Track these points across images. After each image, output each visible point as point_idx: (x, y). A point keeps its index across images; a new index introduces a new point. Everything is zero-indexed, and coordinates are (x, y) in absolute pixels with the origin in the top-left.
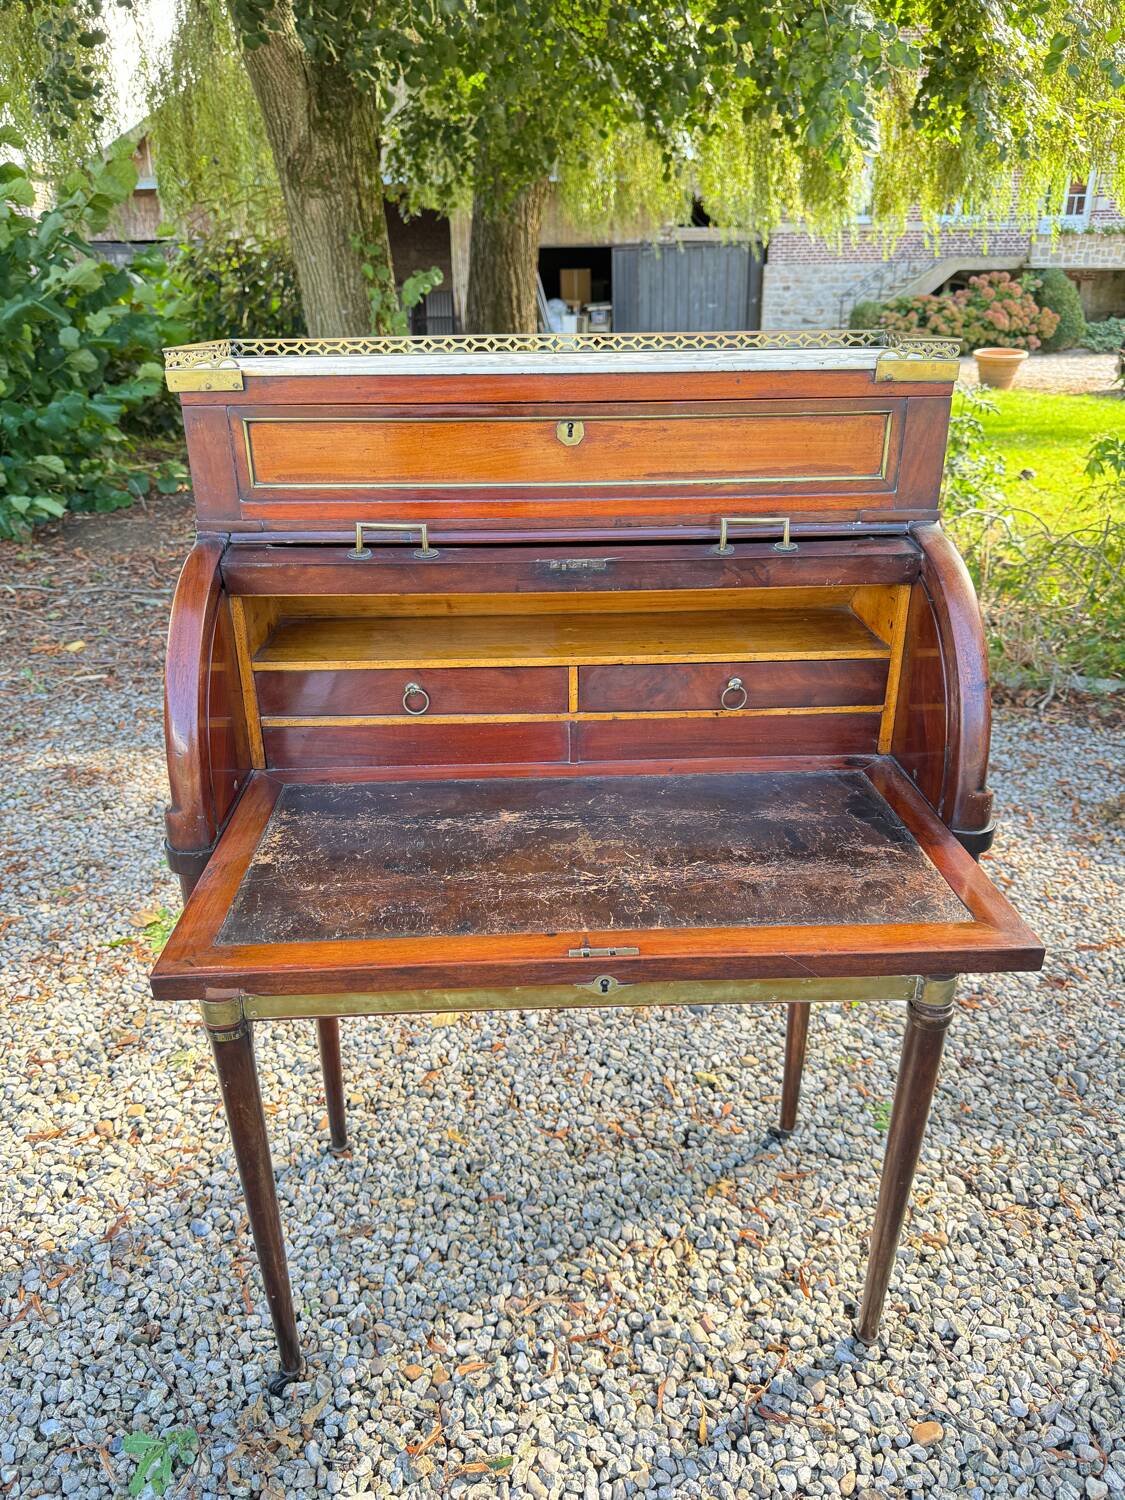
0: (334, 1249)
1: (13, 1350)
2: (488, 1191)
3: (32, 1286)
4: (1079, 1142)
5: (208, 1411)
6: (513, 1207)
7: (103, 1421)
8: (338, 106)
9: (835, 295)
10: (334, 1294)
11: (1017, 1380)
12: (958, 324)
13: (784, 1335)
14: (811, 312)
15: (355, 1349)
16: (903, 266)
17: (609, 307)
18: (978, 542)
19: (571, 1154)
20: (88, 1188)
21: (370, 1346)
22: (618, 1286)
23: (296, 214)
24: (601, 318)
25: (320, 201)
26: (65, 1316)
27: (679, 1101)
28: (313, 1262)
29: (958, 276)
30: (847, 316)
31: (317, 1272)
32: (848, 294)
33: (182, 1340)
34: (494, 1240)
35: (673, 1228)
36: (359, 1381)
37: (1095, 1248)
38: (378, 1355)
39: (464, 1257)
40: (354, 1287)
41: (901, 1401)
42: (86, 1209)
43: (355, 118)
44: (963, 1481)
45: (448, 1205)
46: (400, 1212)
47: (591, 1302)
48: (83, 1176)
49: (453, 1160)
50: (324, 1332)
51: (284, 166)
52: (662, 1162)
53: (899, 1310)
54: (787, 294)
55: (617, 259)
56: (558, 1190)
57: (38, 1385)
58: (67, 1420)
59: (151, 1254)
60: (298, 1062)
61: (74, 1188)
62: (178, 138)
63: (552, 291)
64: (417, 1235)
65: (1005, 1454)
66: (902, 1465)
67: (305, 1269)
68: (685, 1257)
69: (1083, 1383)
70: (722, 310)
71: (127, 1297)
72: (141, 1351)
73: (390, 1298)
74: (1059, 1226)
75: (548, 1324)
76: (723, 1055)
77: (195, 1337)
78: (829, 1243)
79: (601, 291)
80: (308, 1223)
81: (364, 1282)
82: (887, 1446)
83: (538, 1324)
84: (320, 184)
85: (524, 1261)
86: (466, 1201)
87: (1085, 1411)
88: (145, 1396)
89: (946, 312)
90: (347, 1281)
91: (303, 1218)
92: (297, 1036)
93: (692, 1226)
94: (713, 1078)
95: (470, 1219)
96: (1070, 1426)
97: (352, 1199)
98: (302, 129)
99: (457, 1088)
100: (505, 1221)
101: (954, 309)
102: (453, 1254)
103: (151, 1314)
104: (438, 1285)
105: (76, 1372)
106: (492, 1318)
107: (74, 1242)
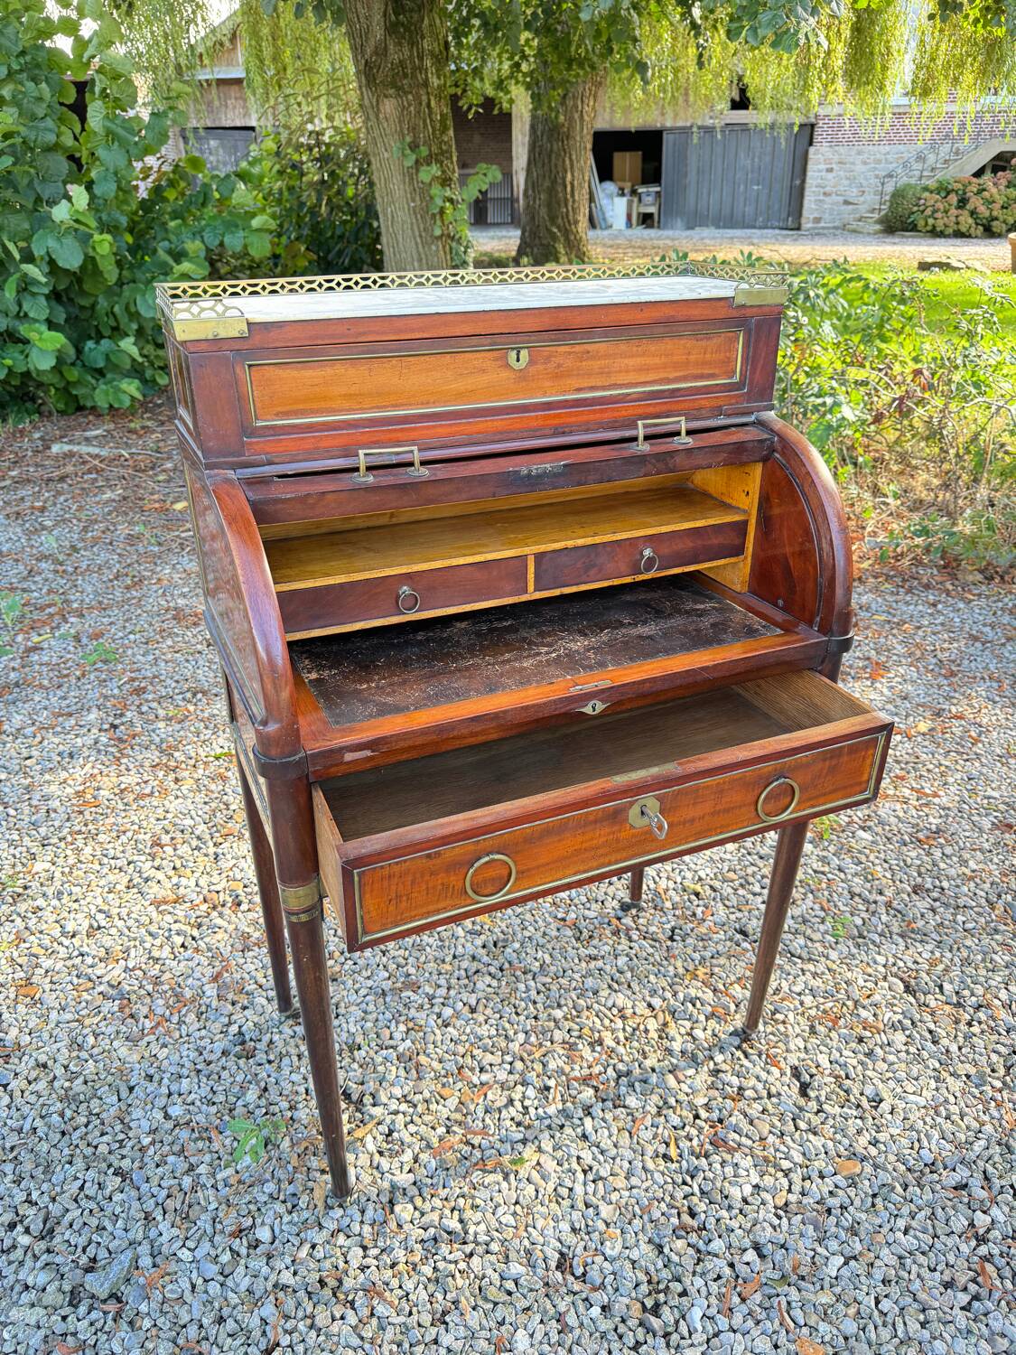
0: (388, 999)
1: (147, 1055)
2: (510, 963)
3: (159, 1011)
4: (1007, 958)
5: (291, 1108)
6: (529, 976)
7: (213, 1109)
8: (411, 10)
9: (877, 177)
10: (387, 1032)
11: (928, 1136)
12: (997, 206)
13: (740, 1088)
14: (853, 193)
15: (402, 1073)
16: (946, 148)
17: (658, 189)
18: (983, 429)
19: (578, 939)
20: (200, 942)
21: (414, 1072)
22: (609, 1042)
23: (370, 111)
24: (650, 199)
25: (393, 101)
26: (184, 1034)
27: (668, 904)
28: (371, 1007)
29: (1000, 156)
30: (888, 198)
31: (375, 1015)
32: (890, 176)
33: (272, 1057)
34: (513, 1000)
35: (657, 1002)
36: (405, 1096)
37: (1008, 1042)
38: (419, 1079)
39: (489, 1011)
40: (402, 1028)
41: (830, 1144)
42: (198, 957)
43: (426, 21)
44: (873, 1205)
45: (477, 971)
46: (440, 974)
47: (587, 1052)
48: (195, 933)
49: (483, 937)
50: (379, 1060)
51: (362, 67)
52: (651, 950)
53: (837, 1077)
54: (830, 176)
55: (667, 140)
56: (566, 966)
57: (166, 1081)
58: (187, 1107)
59: (247, 994)
61: (189, 942)
62: (265, 31)
63: (605, 173)
64: (452, 993)
65: (910, 1188)
66: (825, 1190)
67: (365, 1012)
68: (665, 1024)
69: (983, 1143)
70: (766, 191)
71: (230, 1024)
72: (242, 1062)
73: (431, 1038)
74: (980, 1023)
75: (552, 1065)
76: (708, 871)
77: (281, 1056)
78: (784, 1022)
79: (652, 174)
80: (368, 978)
81: (411, 1025)
82: (815, 1175)
83: (544, 1065)
84: (393, 85)
85: (536, 1018)
86: (492, 970)
87: (982, 1164)
88: (244, 1094)
89: (986, 194)
90: (397, 1023)
91: (365, 974)
93: (672, 1002)
94: (698, 888)
95: (495, 983)
96: (967, 1174)
97: (404, 962)
98: (378, 32)
101: (994, 190)
102: (481, 1008)
103: (247, 1037)
104: (468, 1031)
105: (193, 1074)
106: (508, 1058)
107: (190, 981)
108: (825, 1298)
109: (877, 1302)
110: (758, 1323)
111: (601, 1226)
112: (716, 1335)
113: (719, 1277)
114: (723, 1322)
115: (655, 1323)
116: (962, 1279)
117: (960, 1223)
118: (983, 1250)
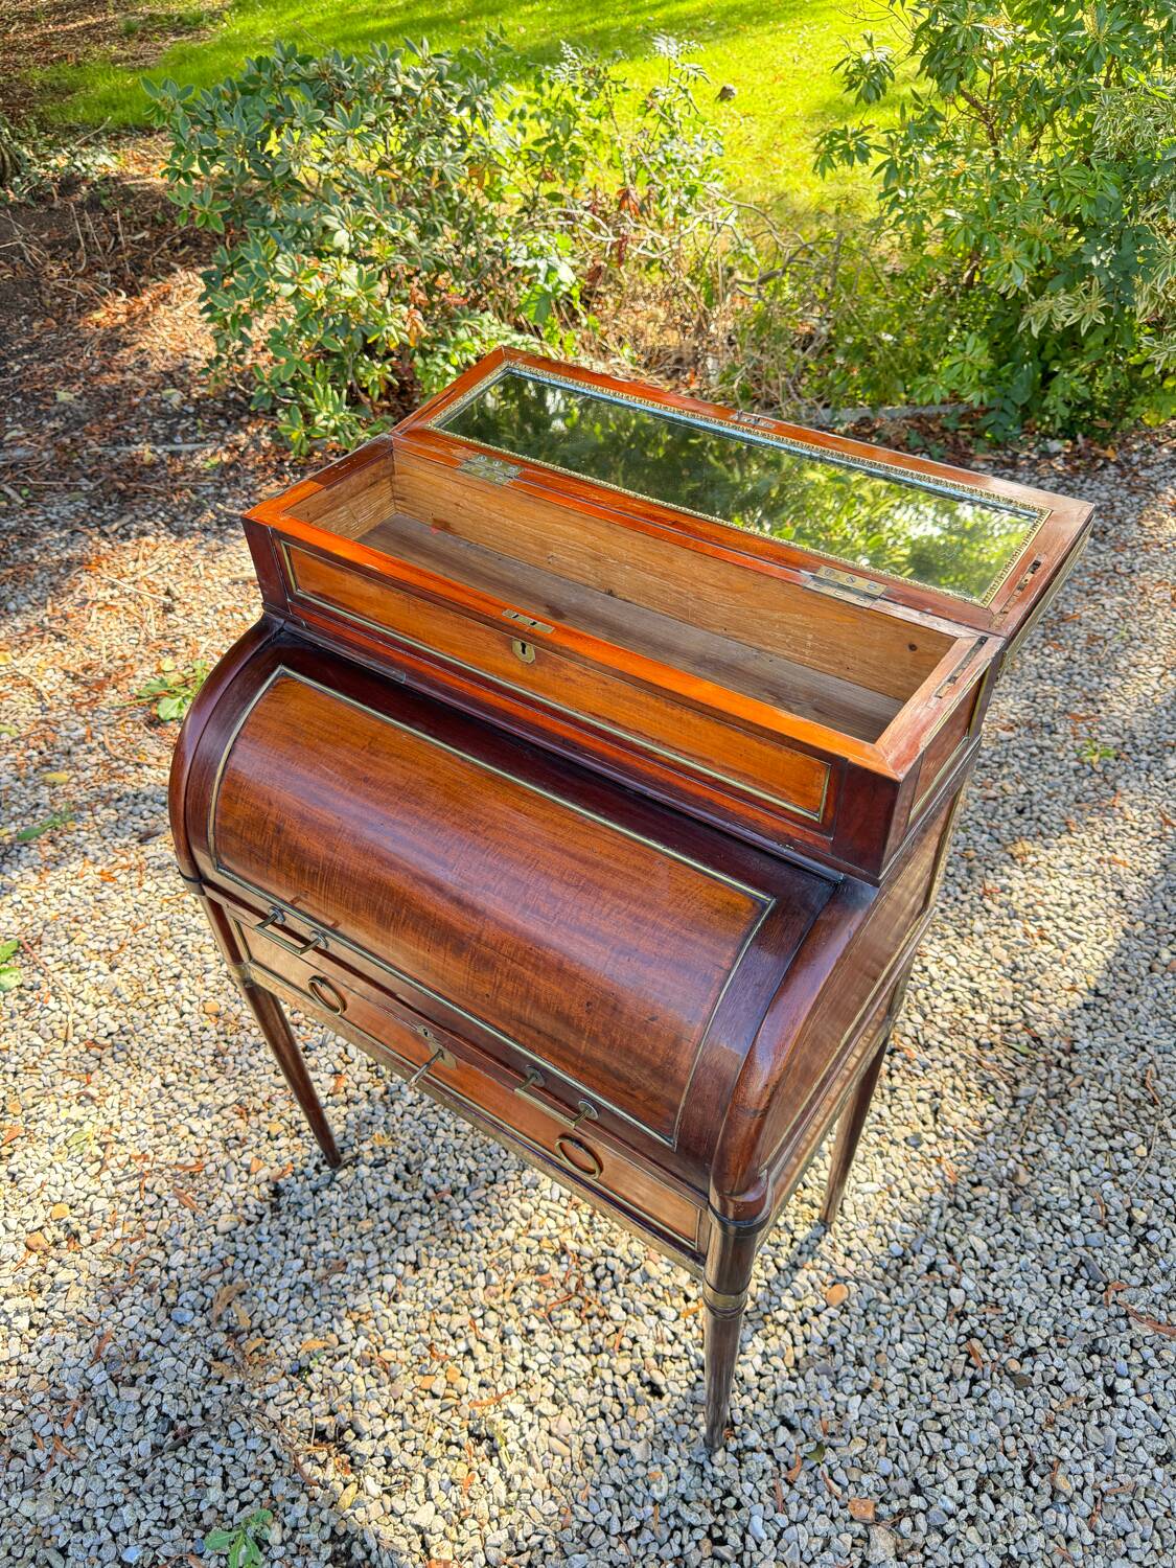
0: (316, 1295)
1: (60, 1497)
2: (433, 1187)
3: (46, 1431)
5: (266, 1486)
6: (460, 1196)
7: (177, 1531)
10: (333, 1337)
11: (891, 1226)
15: (372, 1382)
20: (51, 1312)
21: (383, 1374)
22: (572, 1245)
26: (93, 1448)
28: (302, 1314)
31: (310, 1322)
33: (215, 1432)
34: (454, 1236)
36: (386, 1410)
38: (392, 1381)
39: (434, 1261)
40: (348, 1324)
41: (813, 1274)
42: (60, 1336)
44: (867, 1323)
45: (402, 1213)
46: (361, 1236)
47: (554, 1269)
48: (40, 1302)
49: (391, 1167)
50: (338, 1377)
56: (495, 1166)
57: (101, 1521)
58: (144, 1541)
59: (146, 1359)
60: (202, 1106)
61: (39, 1318)
64: (385, 1255)
65: (893, 1292)
66: (824, 1330)
67: (297, 1322)
69: (936, 1212)
71: (145, 1408)
72: (182, 1453)
73: (384, 1324)
74: (897, 1072)
75: (527, 1303)
77: (225, 1426)
80: (281, 1275)
81: (356, 1317)
82: (810, 1316)
83: (518, 1305)
85: (487, 1248)
86: (417, 1204)
87: (941, 1235)
88: (204, 1495)
90: (340, 1320)
91: (275, 1273)
92: (188, 1075)
95: (426, 1222)
96: (933, 1252)
97: (313, 1237)
99: (368, 1086)
100: (458, 1214)
102: (424, 1262)
103: (173, 1416)
104: (421, 1296)
105: (130, 1497)
106: (477, 1312)
107: (66, 1373)
108: (858, 1447)
109: (900, 1428)
110: (810, 1503)
111: (640, 1470)
112: (780, 1535)
113: (764, 1471)
114: (782, 1520)
115: (724, 1551)
116: (959, 1369)
117: (940, 1308)
118: (966, 1327)
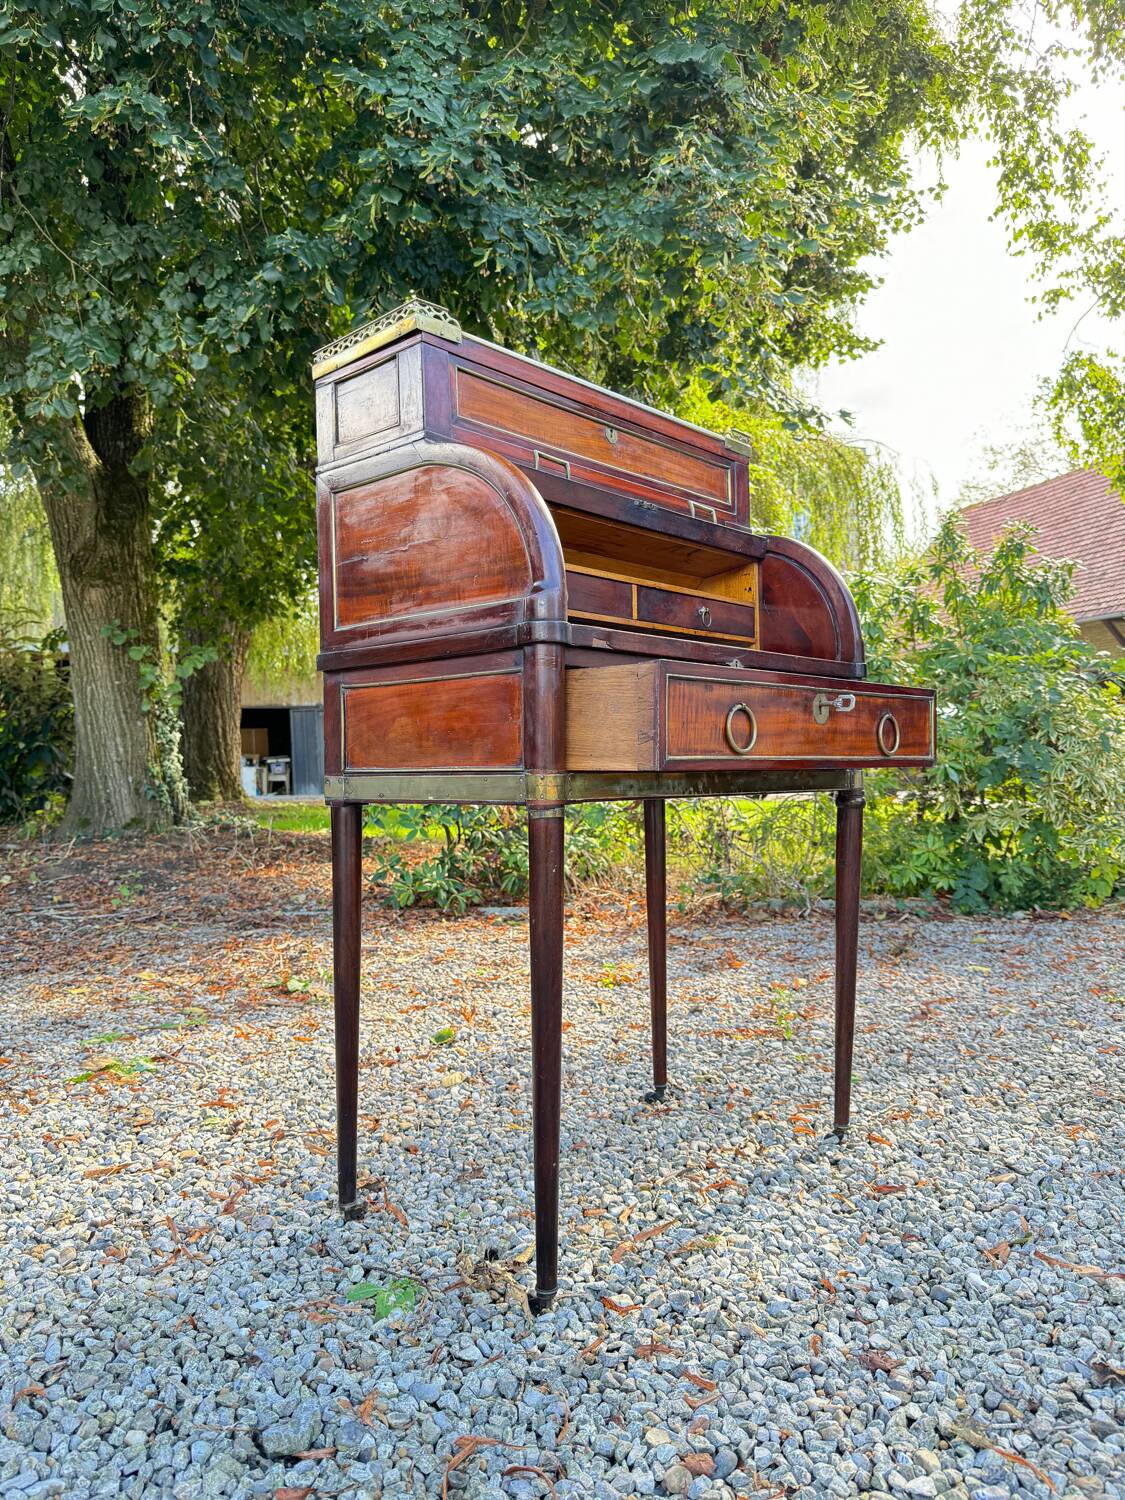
8: (123, 517)
17: (288, 761)
23: (72, 599)
24: (280, 769)
25: (100, 590)
51: (66, 561)
55: (295, 719)
84: (101, 576)
98: (88, 532)
